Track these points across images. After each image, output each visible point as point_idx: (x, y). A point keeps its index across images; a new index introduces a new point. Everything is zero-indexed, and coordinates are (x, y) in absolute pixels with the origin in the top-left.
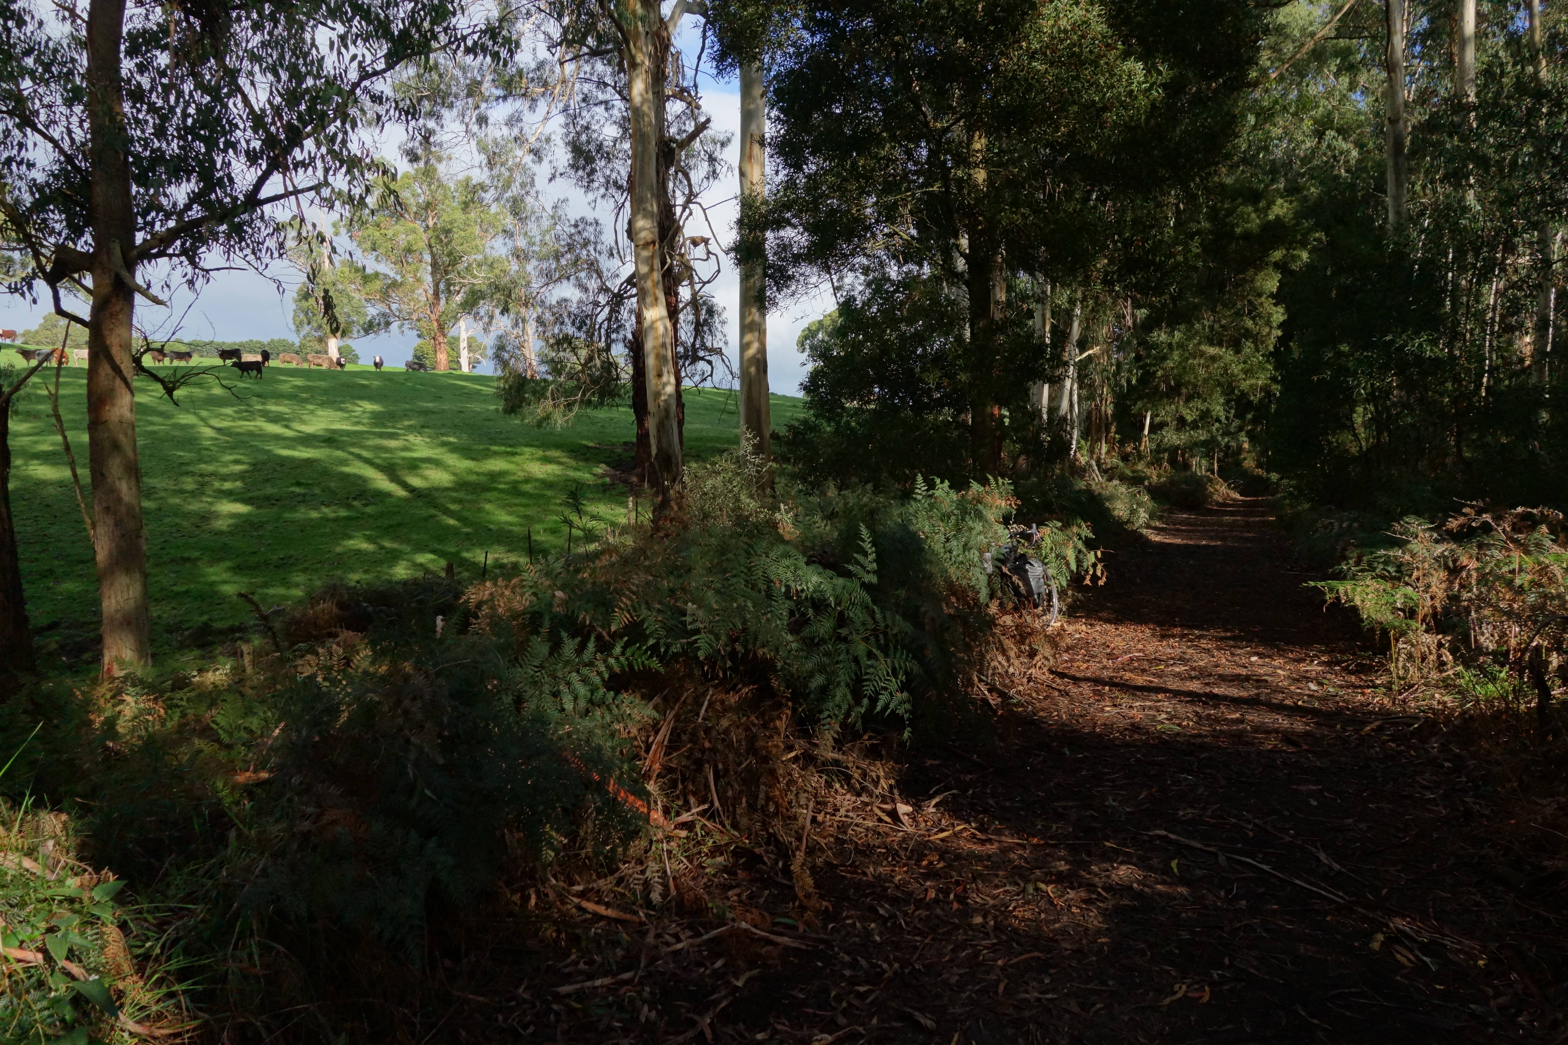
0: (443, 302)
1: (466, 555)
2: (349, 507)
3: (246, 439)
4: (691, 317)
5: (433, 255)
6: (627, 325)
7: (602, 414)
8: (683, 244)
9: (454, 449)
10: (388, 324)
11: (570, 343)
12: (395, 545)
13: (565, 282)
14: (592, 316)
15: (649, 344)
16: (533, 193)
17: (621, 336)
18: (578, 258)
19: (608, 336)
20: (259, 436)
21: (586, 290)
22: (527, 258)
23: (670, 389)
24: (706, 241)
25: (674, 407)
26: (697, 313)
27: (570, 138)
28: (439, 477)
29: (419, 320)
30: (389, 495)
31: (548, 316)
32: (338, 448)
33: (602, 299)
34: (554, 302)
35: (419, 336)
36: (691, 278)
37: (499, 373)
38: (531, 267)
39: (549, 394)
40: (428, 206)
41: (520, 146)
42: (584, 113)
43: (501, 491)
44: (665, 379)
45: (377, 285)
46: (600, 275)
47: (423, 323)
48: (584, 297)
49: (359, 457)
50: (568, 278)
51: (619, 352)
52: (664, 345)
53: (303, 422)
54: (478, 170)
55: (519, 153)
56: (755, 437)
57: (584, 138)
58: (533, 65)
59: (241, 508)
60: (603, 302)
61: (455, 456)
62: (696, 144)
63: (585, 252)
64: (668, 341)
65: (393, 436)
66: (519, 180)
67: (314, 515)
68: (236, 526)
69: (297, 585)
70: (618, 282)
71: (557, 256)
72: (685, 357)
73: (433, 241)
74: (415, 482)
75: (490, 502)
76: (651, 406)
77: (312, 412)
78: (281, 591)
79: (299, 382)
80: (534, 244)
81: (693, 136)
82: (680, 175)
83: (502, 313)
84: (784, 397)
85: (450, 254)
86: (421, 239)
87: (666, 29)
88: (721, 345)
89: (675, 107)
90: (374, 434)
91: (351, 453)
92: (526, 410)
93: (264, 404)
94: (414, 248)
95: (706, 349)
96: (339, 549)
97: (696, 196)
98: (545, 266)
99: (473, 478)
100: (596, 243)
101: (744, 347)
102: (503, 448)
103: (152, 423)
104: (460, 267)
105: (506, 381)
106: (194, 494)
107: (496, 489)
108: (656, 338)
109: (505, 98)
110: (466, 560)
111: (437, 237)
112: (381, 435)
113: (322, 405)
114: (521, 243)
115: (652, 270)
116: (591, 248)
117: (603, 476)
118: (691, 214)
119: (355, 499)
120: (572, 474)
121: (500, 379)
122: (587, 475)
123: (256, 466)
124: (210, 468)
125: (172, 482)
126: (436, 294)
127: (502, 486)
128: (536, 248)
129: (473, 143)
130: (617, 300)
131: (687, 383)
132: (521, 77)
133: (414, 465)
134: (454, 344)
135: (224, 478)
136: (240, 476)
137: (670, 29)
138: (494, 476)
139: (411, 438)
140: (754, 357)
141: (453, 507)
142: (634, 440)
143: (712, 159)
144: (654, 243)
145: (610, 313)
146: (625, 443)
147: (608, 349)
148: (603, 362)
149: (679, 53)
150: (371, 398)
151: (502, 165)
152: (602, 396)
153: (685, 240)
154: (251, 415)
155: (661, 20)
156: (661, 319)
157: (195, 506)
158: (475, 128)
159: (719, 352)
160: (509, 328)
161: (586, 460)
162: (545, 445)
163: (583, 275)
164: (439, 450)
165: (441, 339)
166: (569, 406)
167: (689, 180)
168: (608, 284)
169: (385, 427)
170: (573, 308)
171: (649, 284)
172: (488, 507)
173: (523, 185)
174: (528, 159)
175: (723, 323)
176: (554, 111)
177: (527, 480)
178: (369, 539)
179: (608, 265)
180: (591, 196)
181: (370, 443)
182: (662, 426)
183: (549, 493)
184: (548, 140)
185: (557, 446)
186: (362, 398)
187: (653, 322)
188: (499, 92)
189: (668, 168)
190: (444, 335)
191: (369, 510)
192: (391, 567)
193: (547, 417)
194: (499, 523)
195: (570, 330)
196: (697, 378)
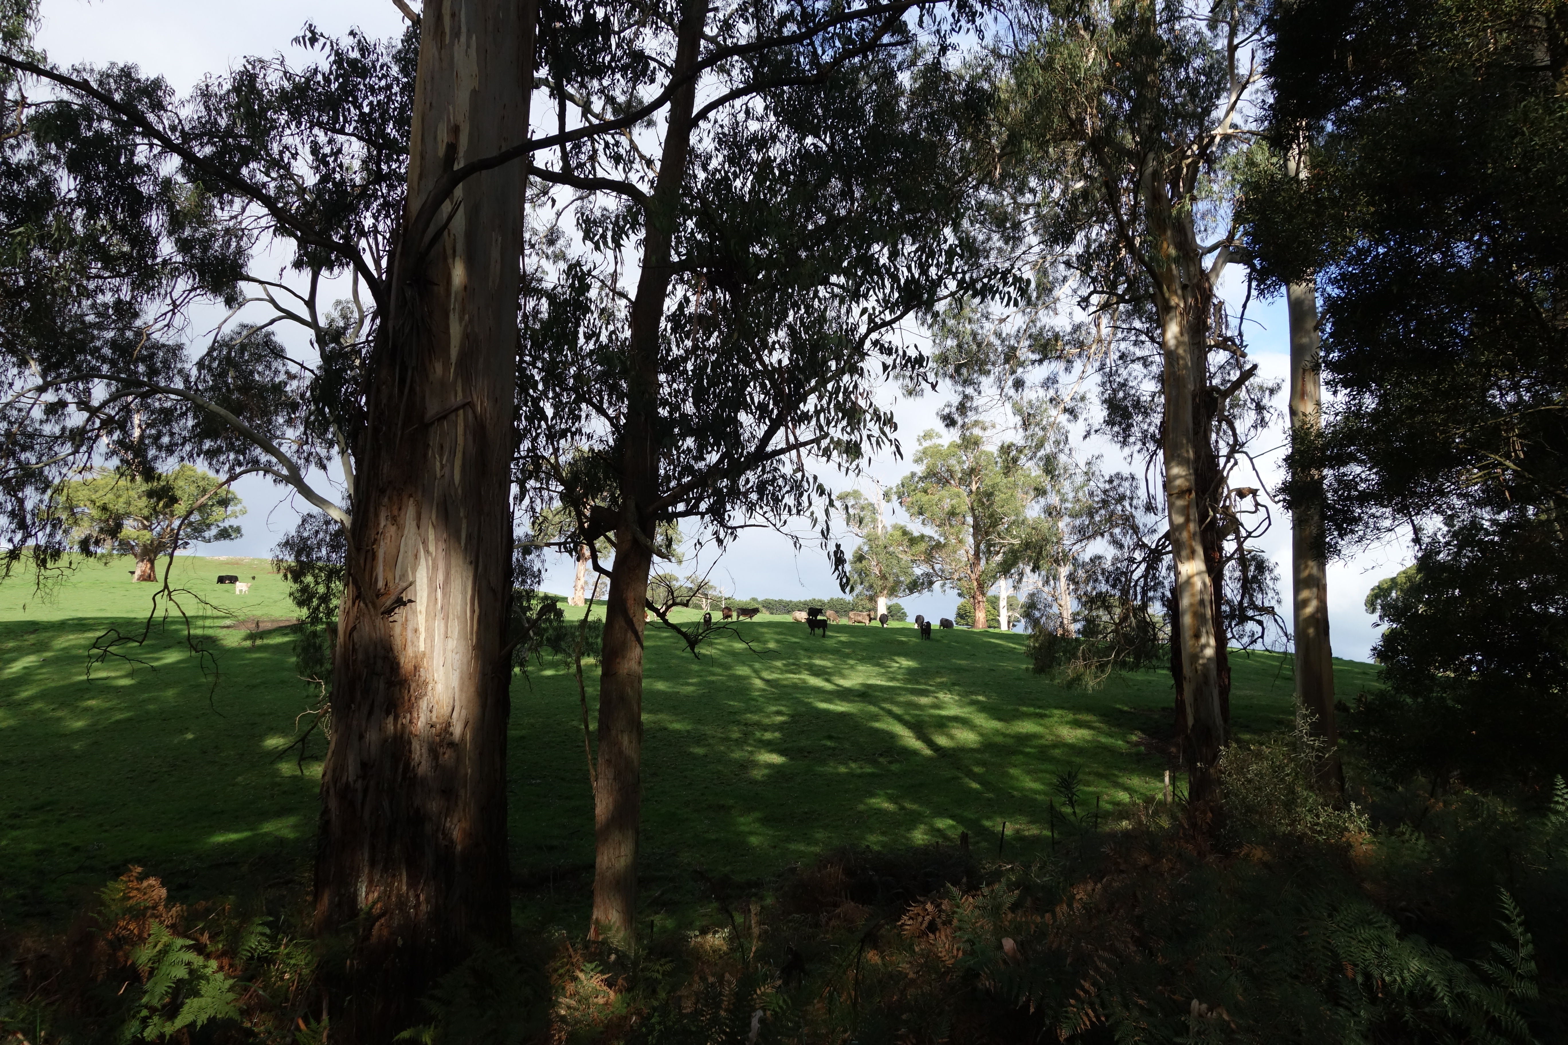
0: (983, 562)
1: (987, 823)
2: (874, 763)
3: (789, 690)
4: (1238, 574)
5: (975, 518)
6: (1166, 583)
7: (1139, 676)
8: (1228, 496)
9: (983, 708)
10: (931, 583)
11: (1104, 601)
12: (915, 807)
13: (1099, 538)
14: (1128, 573)
15: (1185, 602)
16: (1067, 451)
17: (1159, 594)
18: (1112, 513)
19: (1144, 593)
20: (802, 688)
21: (1121, 546)
22: (1060, 515)
23: (1209, 652)
24: (1254, 492)
25: (1214, 673)
26: (1245, 569)
27: (1106, 396)
28: (966, 737)
29: (959, 580)
30: (915, 753)
31: (1081, 573)
32: (870, 703)
33: (1138, 555)
34: (1087, 560)
35: (960, 595)
36: (1237, 532)
37: (1030, 631)
38: (1063, 524)
39: (1080, 654)
40: (972, 471)
41: (1055, 407)
42: (1121, 371)
43: (1027, 755)
44: (1203, 640)
45: (923, 547)
46: (1135, 529)
47: (964, 583)
48: (1118, 553)
49: (890, 713)
50: (1102, 535)
51: (1156, 610)
52: (1202, 602)
53: (843, 676)
54: (1014, 431)
55: (1053, 412)
56: (1313, 714)
57: (1121, 394)
58: (1069, 329)
59: (775, 759)
60: (1139, 559)
61: (983, 715)
62: (1242, 394)
63: (1119, 508)
64: (1207, 598)
65: (924, 693)
66: (1052, 439)
67: (842, 769)
68: (769, 776)
69: (816, 843)
70: (1156, 537)
71: (1091, 514)
72: (1232, 616)
73: (975, 504)
74: (942, 741)
75: (1015, 766)
76: (1187, 670)
77: (852, 667)
78: (802, 847)
79: (843, 638)
80: (1066, 501)
81: (1238, 384)
82: (1224, 426)
83: (1033, 571)
84: (1351, 663)
85: (991, 516)
86: (964, 502)
87: (1208, 279)
88: (1273, 603)
89: (1217, 358)
90: (906, 689)
91: (883, 709)
92: (1056, 670)
93: (810, 658)
94: (958, 511)
95: (1256, 608)
96: (861, 807)
97: (1242, 445)
98: (1078, 522)
99: (999, 739)
100: (1131, 499)
101: (1299, 606)
102: (1032, 709)
103: (714, 674)
104: (1001, 528)
105: (1036, 640)
106: (740, 743)
107: (1022, 753)
108: (1193, 595)
109: (1041, 361)
110: (986, 829)
111: (980, 501)
112: (914, 692)
113: (863, 660)
114: (1054, 499)
115: (1188, 520)
116: (1126, 503)
117: (1137, 744)
118: (1236, 463)
119: (881, 755)
120: (1103, 739)
121: (1029, 637)
122: (1120, 742)
123: (795, 718)
124: (756, 718)
125: (720, 730)
126: (977, 554)
127: (1028, 750)
128: (1069, 505)
129: (1008, 406)
130: (1154, 557)
131: (1234, 645)
132: (1056, 340)
133: (942, 724)
134: (994, 602)
135: (765, 728)
136: (780, 727)
137: (1212, 279)
138: (1024, 739)
139: (941, 695)
140: (1312, 616)
141: (977, 769)
142: (1173, 705)
143: (1260, 408)
144: (1189, 491)
145: (1147, 570)
146: (1164, 709)
147: (1144, 607)
148: (1139, 622)
149: (1221, 303)
150: (907, 655)
151: (1038, 424)
152: (1137, 658)
153: (1230, 492)
154: (797, 668)
155: (1202, 272)
156: (1199, 573)
157: (737, 755)
158: (1012, 392)
159: (1271, 611)
160: (1040, 584)
161: (1119, 726)
162: (1075, 708)
163: (1117, 531)
164: (967, 710)
165: (980, 598)
166: (1102, 667)
167: (1233, 430)
168: (1146, 540)
169: (918, 683)
170: (1108, 565)
171: (1185, 535)
172: (1013, 771)
173: (1057, 443)
174: (1063, 418)
175: (1275, 579)
176: (1090, 370)
177: (1055, 746)
178: (891, 799)
179: (1143, 519)
180: (1127, 451)
181: (902, 699)
182: (1200, 694)
183: (1078, 760)
184: (1083, 399)
185: (1089, 710)
186: (899, 655)
187: (1190, 578)
188: (1036, 357)
189: (1210, 419)
190: (983, 594)
191: (894, 767)
192: (909, 830)
193: (1078, 678)
194: (1023, 789)
195: (1103, 587)
196: (1246, 640)
